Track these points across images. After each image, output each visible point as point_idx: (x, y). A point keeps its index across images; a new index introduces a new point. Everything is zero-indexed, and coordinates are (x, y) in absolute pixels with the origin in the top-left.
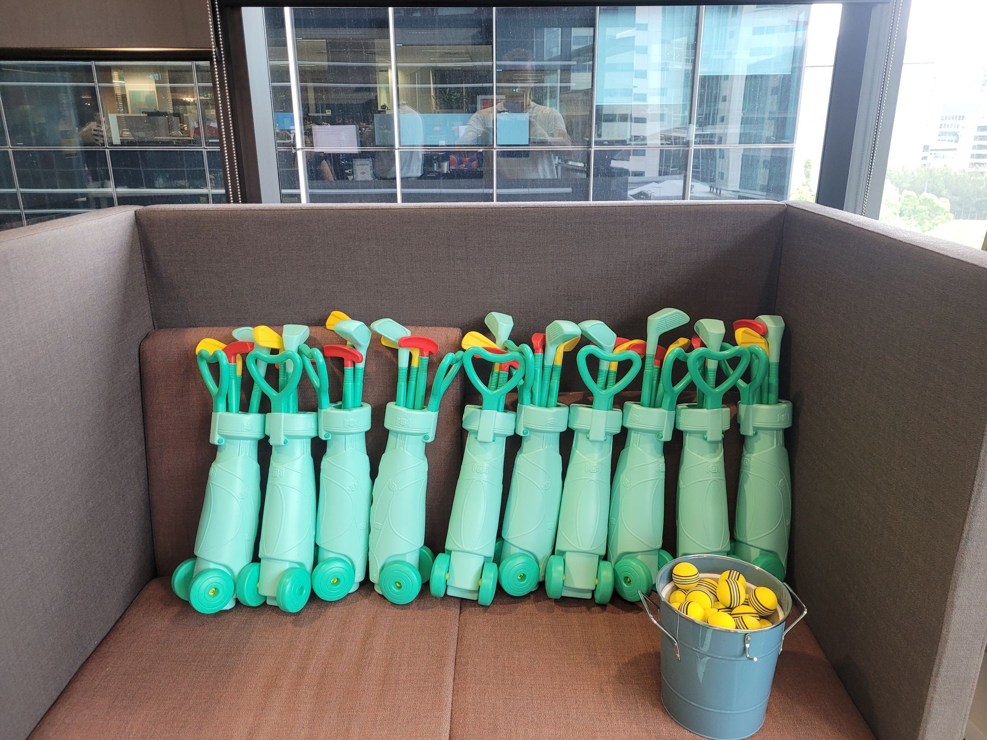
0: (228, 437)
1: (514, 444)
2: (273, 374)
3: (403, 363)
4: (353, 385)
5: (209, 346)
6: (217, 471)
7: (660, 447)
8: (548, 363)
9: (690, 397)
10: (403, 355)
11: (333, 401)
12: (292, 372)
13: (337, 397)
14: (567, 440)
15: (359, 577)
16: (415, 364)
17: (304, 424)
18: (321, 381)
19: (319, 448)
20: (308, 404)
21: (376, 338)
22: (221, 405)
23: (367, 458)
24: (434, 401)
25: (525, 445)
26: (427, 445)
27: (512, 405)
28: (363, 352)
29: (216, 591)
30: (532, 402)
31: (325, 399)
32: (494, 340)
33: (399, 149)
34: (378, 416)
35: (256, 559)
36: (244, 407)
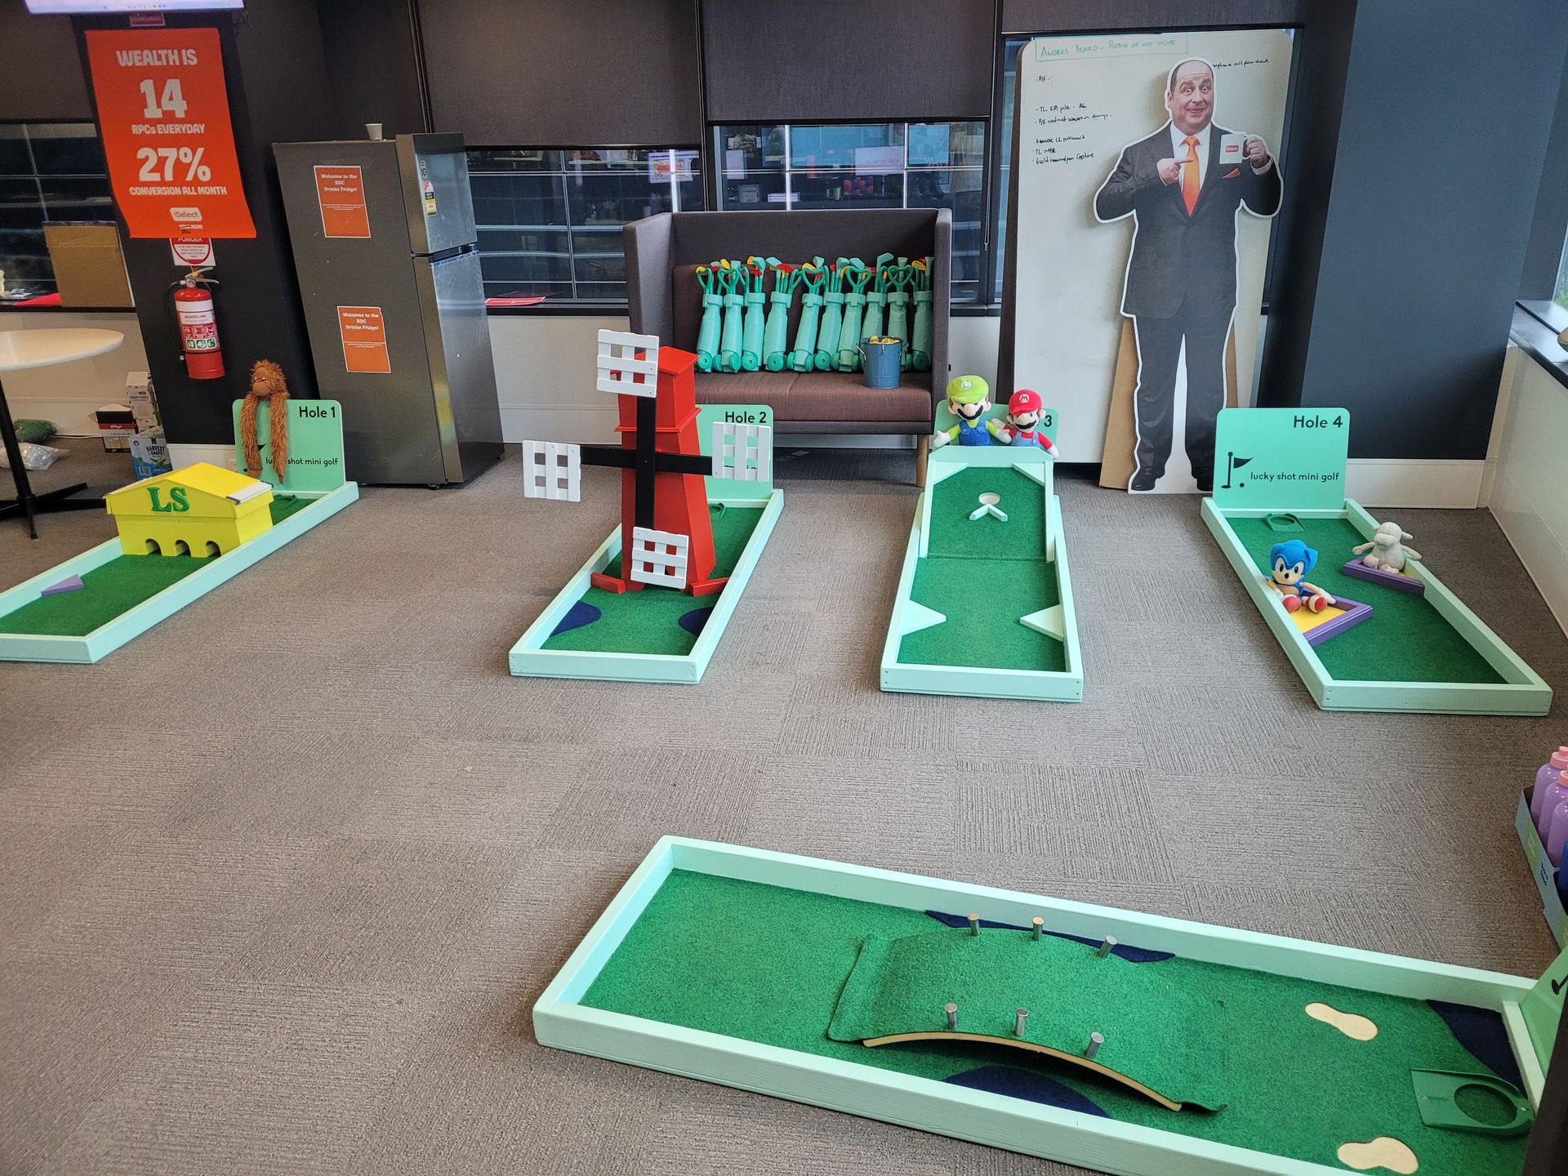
0: (709, 304)
1: (822, 310)
2: (726, 279)
3: (778, 276)
4: (758, 285)
5: (701, 269)
6: (705, 317)
7: (881, 310)
8: (837, 277)
9: (892, 289)
10: (779, 272)
11: (750, 292)
12: (735, 277)
13: (752, 290)
14: (843, 308)
15: (759, 364)
16: (783, 276)
17: (739, 299)
18: (746, 283)
19: (744, 310)
20: (740, 291)
21: (768, 266)
22: (707, 291)
23: (763, 315)
24: (791, 291)
25: (827, 309)
26: (787, 309)
27: (821, 293)
28: (762, 271)
29: (706, 361)
30: (830, 291)
31: (748, 290)
32: (815, 267)
33: (790, 171)
34: (768, 298)
35: (719, 352)
36: (715, 292)
